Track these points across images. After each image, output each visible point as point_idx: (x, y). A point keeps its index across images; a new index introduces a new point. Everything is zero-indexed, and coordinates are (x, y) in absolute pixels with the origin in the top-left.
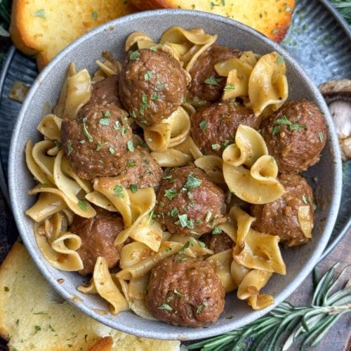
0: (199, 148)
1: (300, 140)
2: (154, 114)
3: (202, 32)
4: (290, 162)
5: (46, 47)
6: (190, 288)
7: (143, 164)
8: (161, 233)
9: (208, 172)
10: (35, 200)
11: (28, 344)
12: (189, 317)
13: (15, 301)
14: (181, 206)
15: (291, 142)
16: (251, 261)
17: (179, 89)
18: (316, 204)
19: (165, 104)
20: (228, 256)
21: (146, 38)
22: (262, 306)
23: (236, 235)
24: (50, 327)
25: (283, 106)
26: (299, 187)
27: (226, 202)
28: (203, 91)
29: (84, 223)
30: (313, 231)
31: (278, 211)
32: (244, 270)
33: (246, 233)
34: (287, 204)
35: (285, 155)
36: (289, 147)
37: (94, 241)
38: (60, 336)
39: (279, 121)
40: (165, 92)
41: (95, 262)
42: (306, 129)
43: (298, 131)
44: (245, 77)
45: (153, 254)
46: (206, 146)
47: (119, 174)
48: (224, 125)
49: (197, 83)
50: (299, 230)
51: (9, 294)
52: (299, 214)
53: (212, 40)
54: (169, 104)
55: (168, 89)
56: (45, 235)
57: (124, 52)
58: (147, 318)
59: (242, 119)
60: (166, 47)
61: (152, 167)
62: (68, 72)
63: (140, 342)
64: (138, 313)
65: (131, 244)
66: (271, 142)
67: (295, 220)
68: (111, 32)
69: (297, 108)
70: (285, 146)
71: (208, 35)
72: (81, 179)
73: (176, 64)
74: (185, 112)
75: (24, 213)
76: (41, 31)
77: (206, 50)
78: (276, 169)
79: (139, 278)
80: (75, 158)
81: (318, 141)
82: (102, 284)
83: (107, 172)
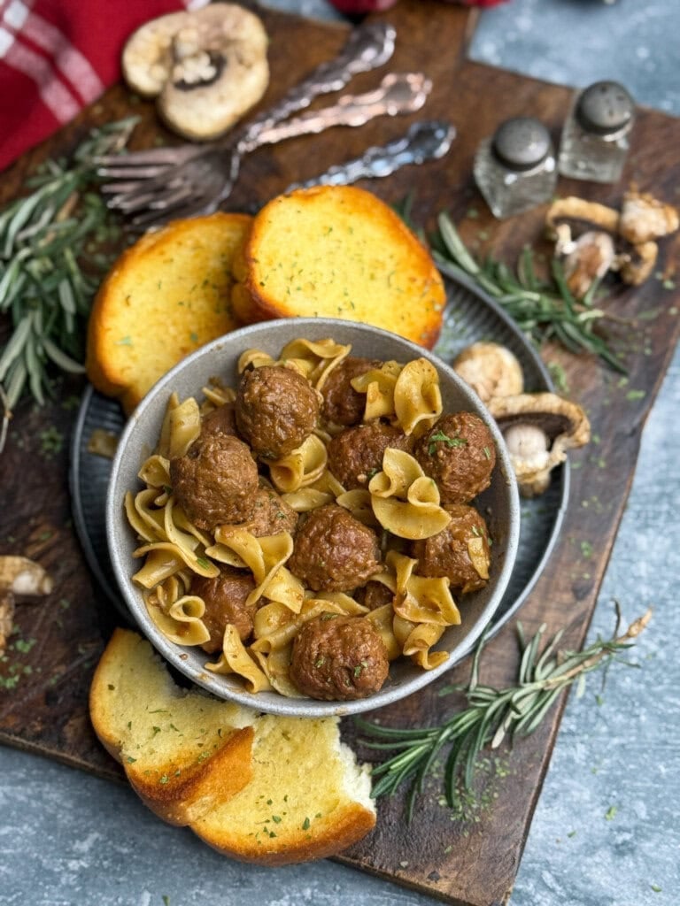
0: (340, 482)
1: (463, 457)
2: (282, 442)
3: (331, 342)
4: (452, 487)
5: (137, 381)
6: (343, 647)
7: (274, 507)
8: (301, 590)
9: (354, 512)
10: (141, 563)
11: (145, 750)
12: (346, 684)
13: (123, 699)
14: (324, 552)
15: (451, 461)
16: (417, 614)
17: (310, 411)
18: (492, 539)
19: (294, 429)
20: (388, 612)
21: (263, 356)
22: (435, 665)
23: (395, 584)
24: (172, 726)
25: (439, 421)
26: (467, 516)
27: (380, 548)
28: (339, 413)
29: (206, 584)
30: (490, 570)
31: (444, 547)
32: (410, 626)
33: (407, 579)
34: (454, 537)
35: (445, 477)
36: (449, 467)
37: (221, 606)
38: (186, 735)
39: (434, 437)
40: (293, 414)
41: (223, 631)
42: (468, 445)
43: (458, 448)
44: (388, 390)
45: (294, 617)
46: (349, 478)
47: (244, 521)
48: (369, 450)
49: (331, 405)
50: (473, 569)
51: (115, 693)
52: (470, 549)
53: (345, 351)
54: (299, 429)
55: (297, 410)
56: (158, 605)
57: (238, 375)
58: (294, 697)
59: (390, 441)
60: (289, 363)
61: (284, 511)
62: (169, 405)
63: (288, 739)
64: (282, 692)
65: (266, 607)
66: (427, 464)
67: (466, 557)
68: (219, 352)
69: (455, 420)
70: (445, 466)
71: (339, 346)
72: (198, 529)
73: (303, 382)
74: (319, 441)
75: (131, 579)
76: (129, 363)
77: (338, 364)
78: (437, 496)
79: (279, 649)
80: (190, 502)
81: (484, 459)
82: (235, 656)
83: (231, 517)
